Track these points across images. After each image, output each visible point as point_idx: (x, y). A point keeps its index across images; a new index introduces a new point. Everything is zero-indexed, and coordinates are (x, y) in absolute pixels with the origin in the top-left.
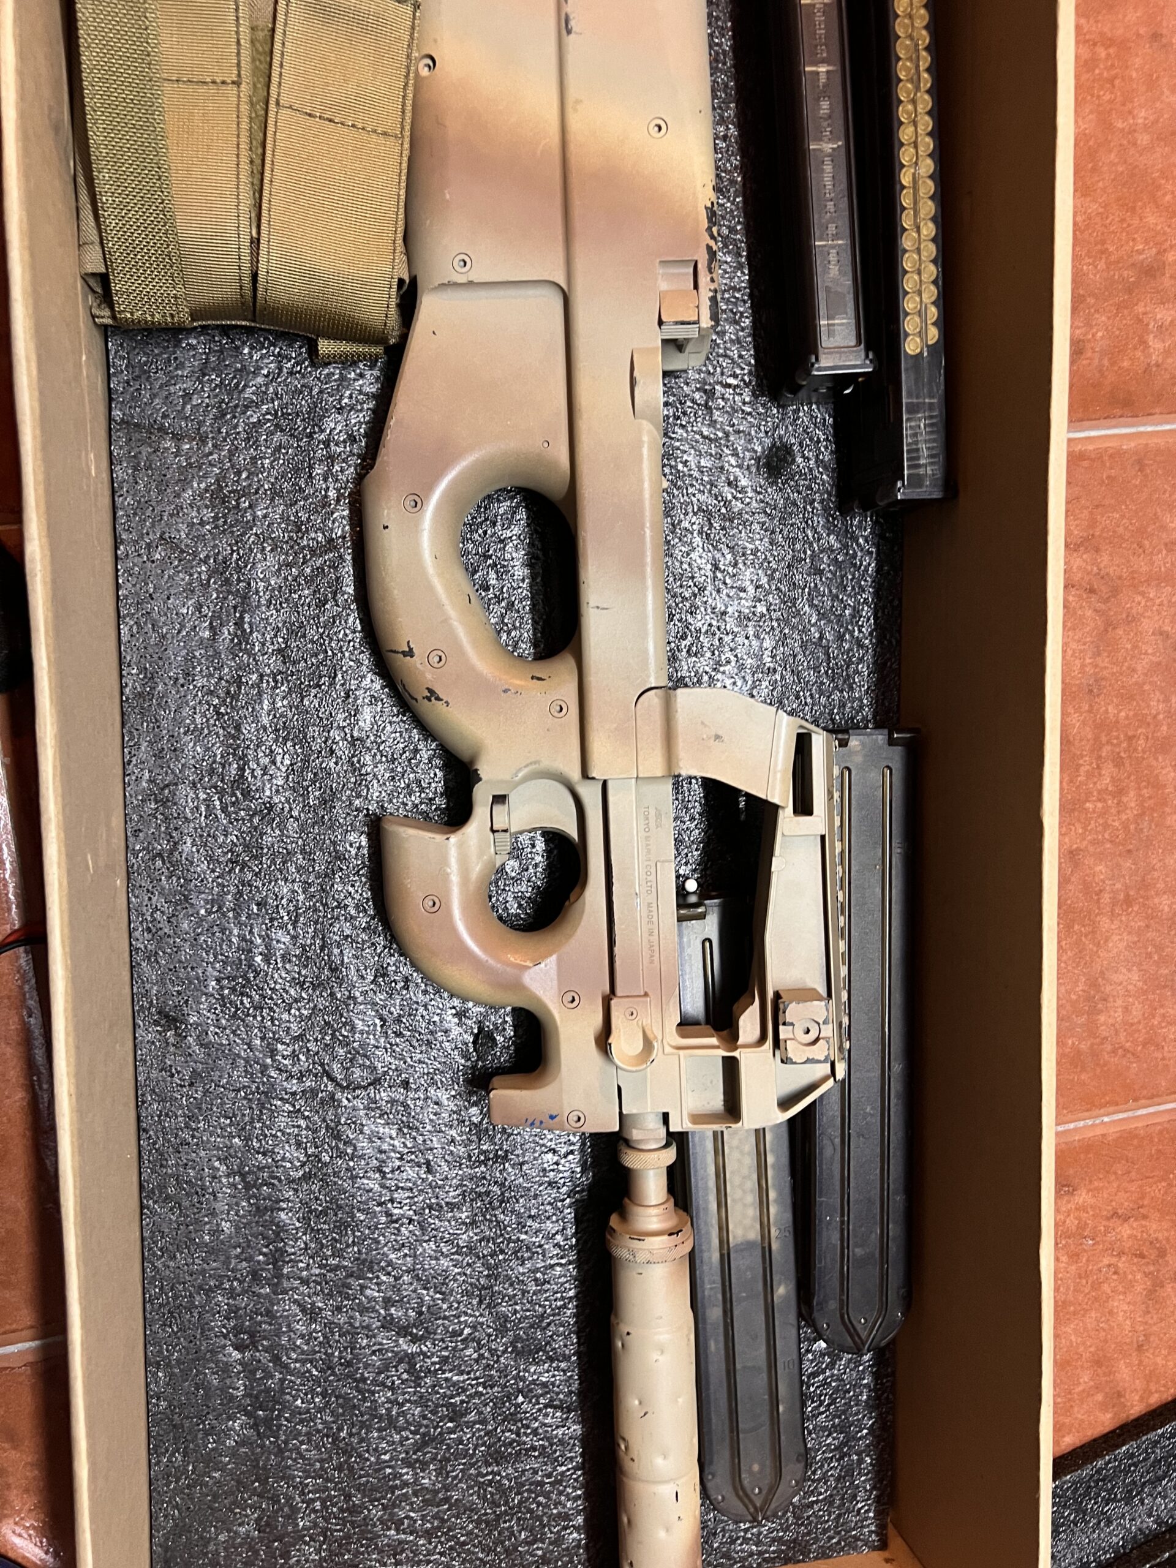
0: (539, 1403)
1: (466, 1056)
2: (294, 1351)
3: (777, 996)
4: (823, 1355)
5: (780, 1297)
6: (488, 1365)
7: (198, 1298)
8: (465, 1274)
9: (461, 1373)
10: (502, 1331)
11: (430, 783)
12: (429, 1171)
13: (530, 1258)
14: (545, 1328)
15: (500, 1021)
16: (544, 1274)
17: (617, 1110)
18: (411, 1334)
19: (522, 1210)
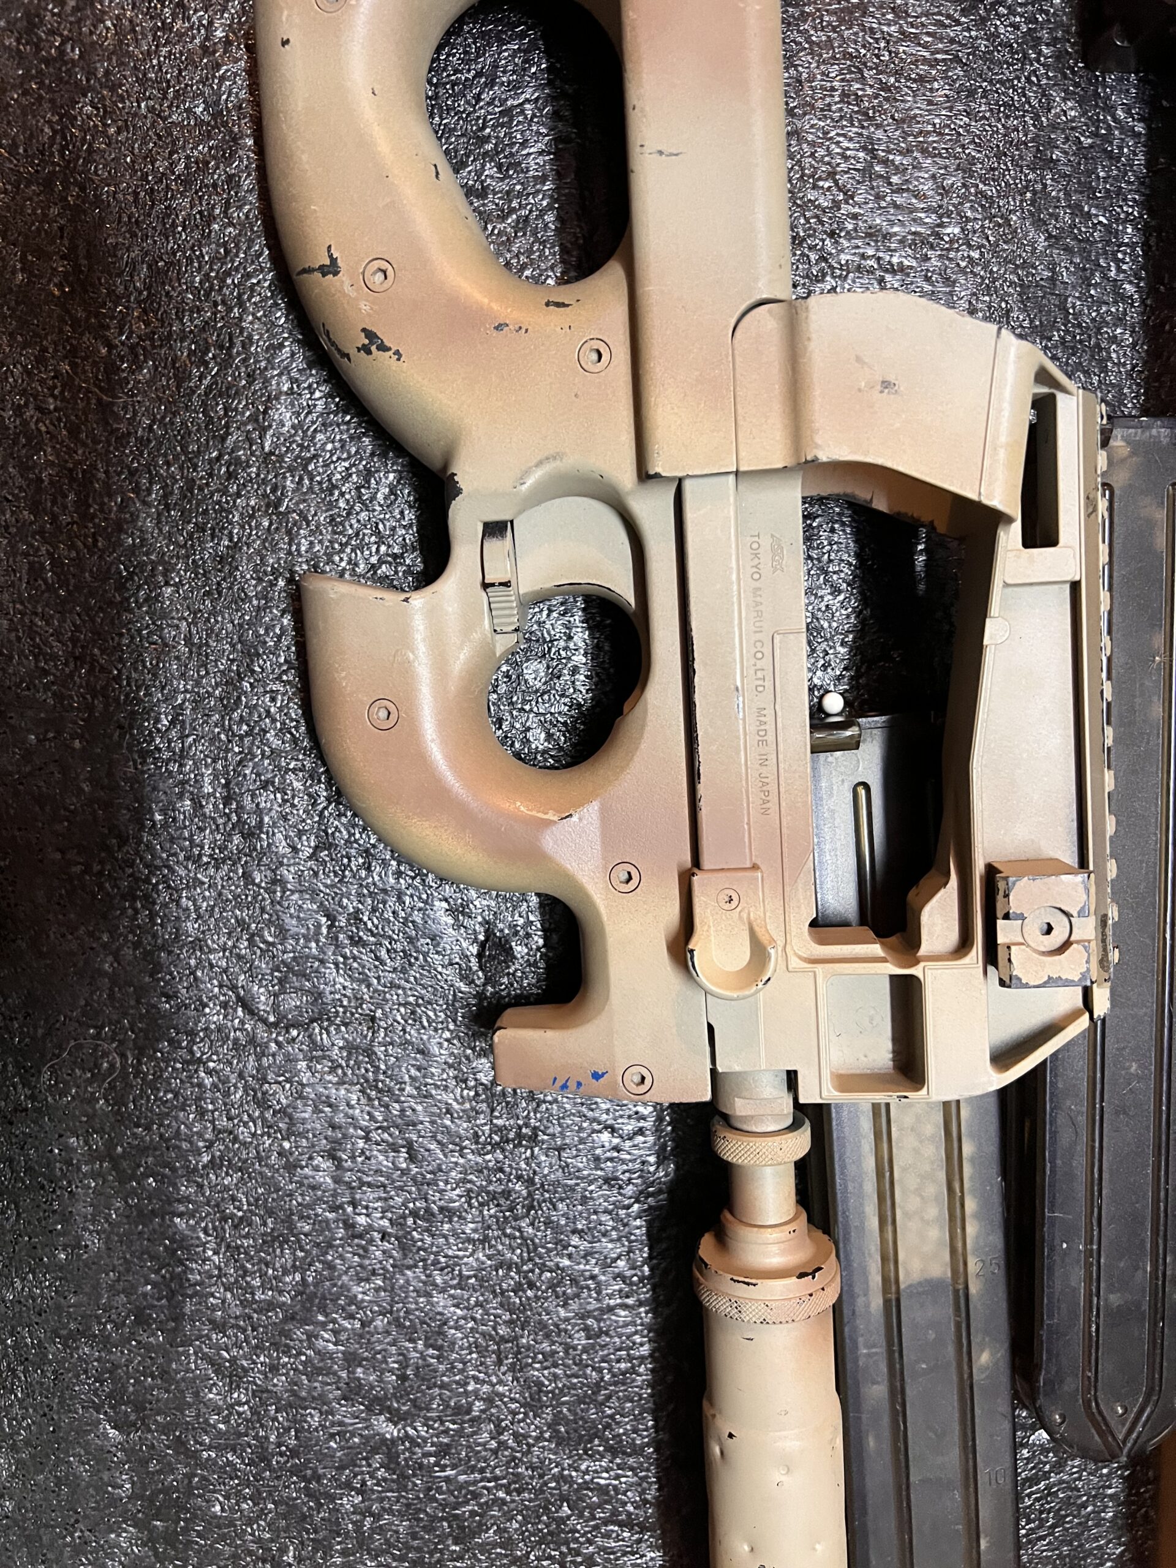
0: (594, 1518)
1: (466, 976)
2: (206, 1433)
3: (991, 871)
4: (1045, 1450)
5: (985, 1369)
6: (514, 1458)
7: (52, 1349)
8: (474, 1319)
9: (473, 1469)
10: (533, 1406)
11: (393, 529)
12: (412, 1158)
13: (577, 1296)
14: (602, 1404)
15: (521, 921)
16: (598, 1320)
17: (709, 1066)
18: (389, 1410)
19: (563, 1222)
